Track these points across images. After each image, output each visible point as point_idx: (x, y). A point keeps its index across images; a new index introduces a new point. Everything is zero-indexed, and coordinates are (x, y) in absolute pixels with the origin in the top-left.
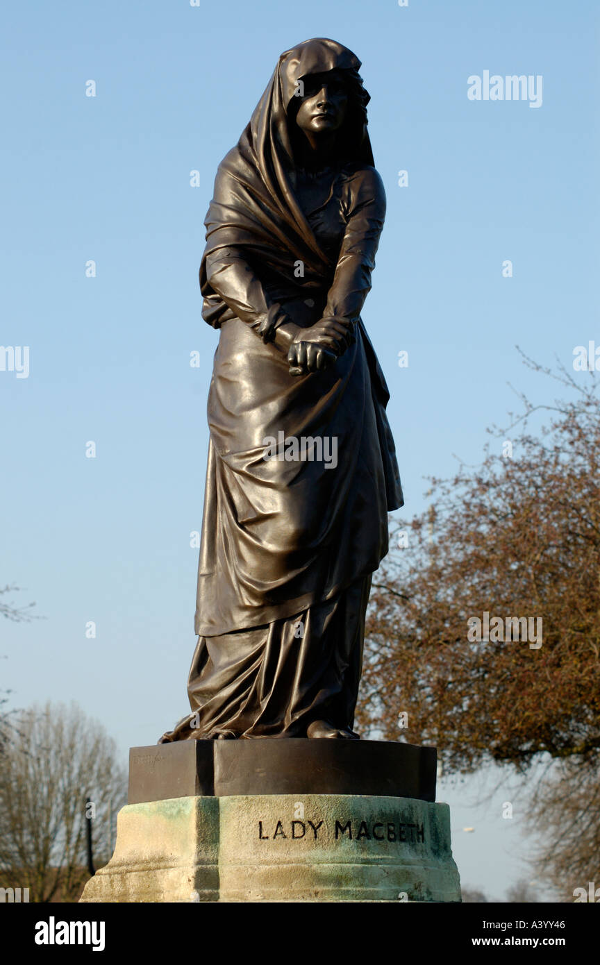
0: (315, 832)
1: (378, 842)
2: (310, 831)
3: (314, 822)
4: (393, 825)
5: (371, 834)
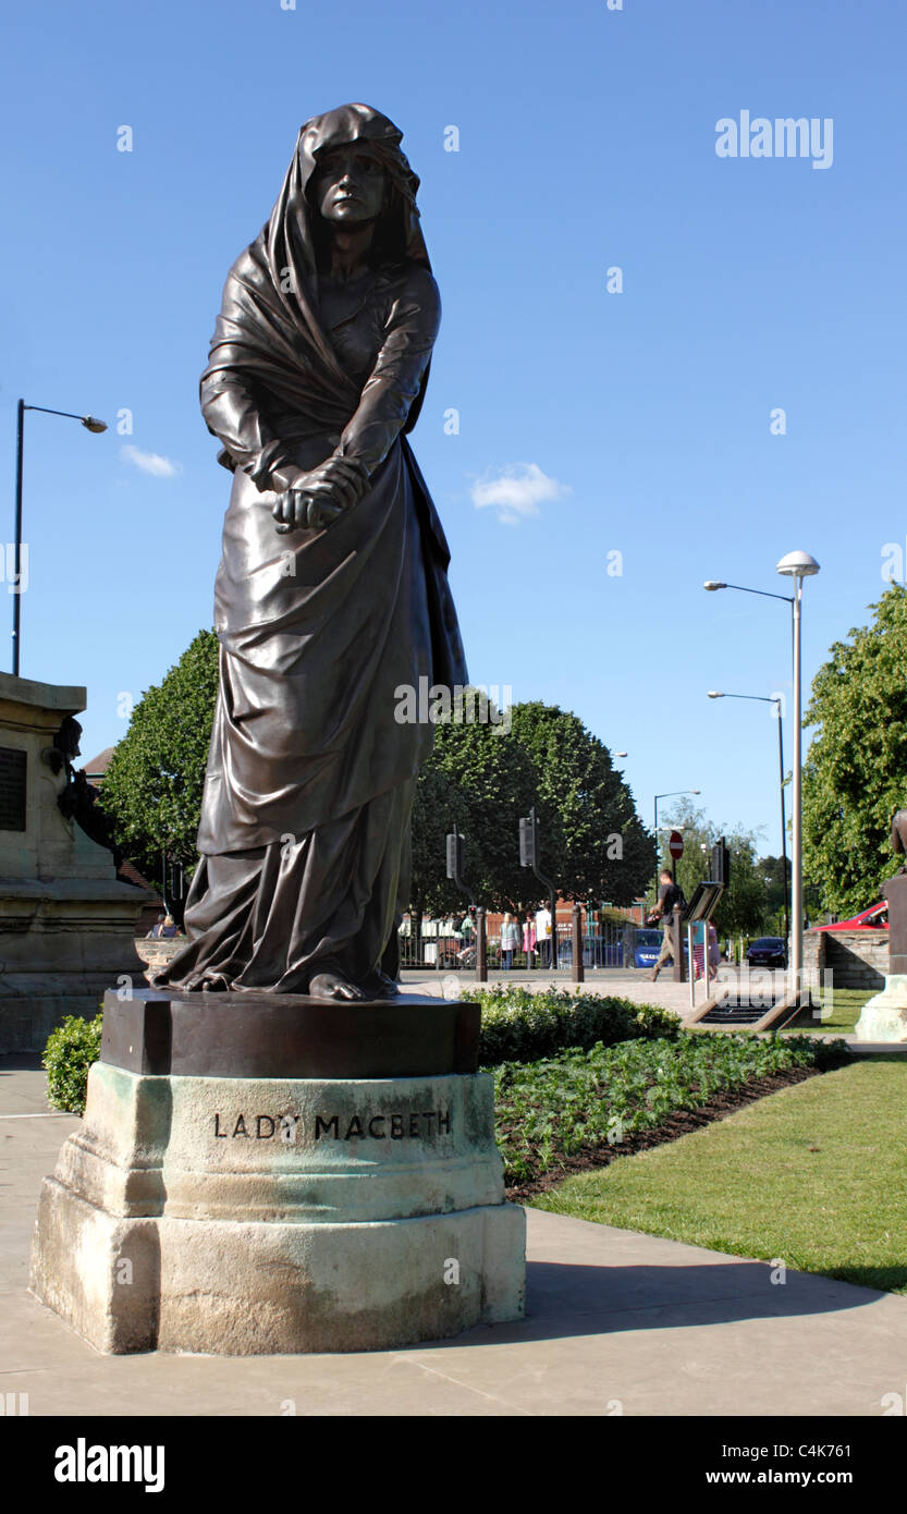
1: (379, 1140)
4: (400, 1117)
5: (366, 1131)
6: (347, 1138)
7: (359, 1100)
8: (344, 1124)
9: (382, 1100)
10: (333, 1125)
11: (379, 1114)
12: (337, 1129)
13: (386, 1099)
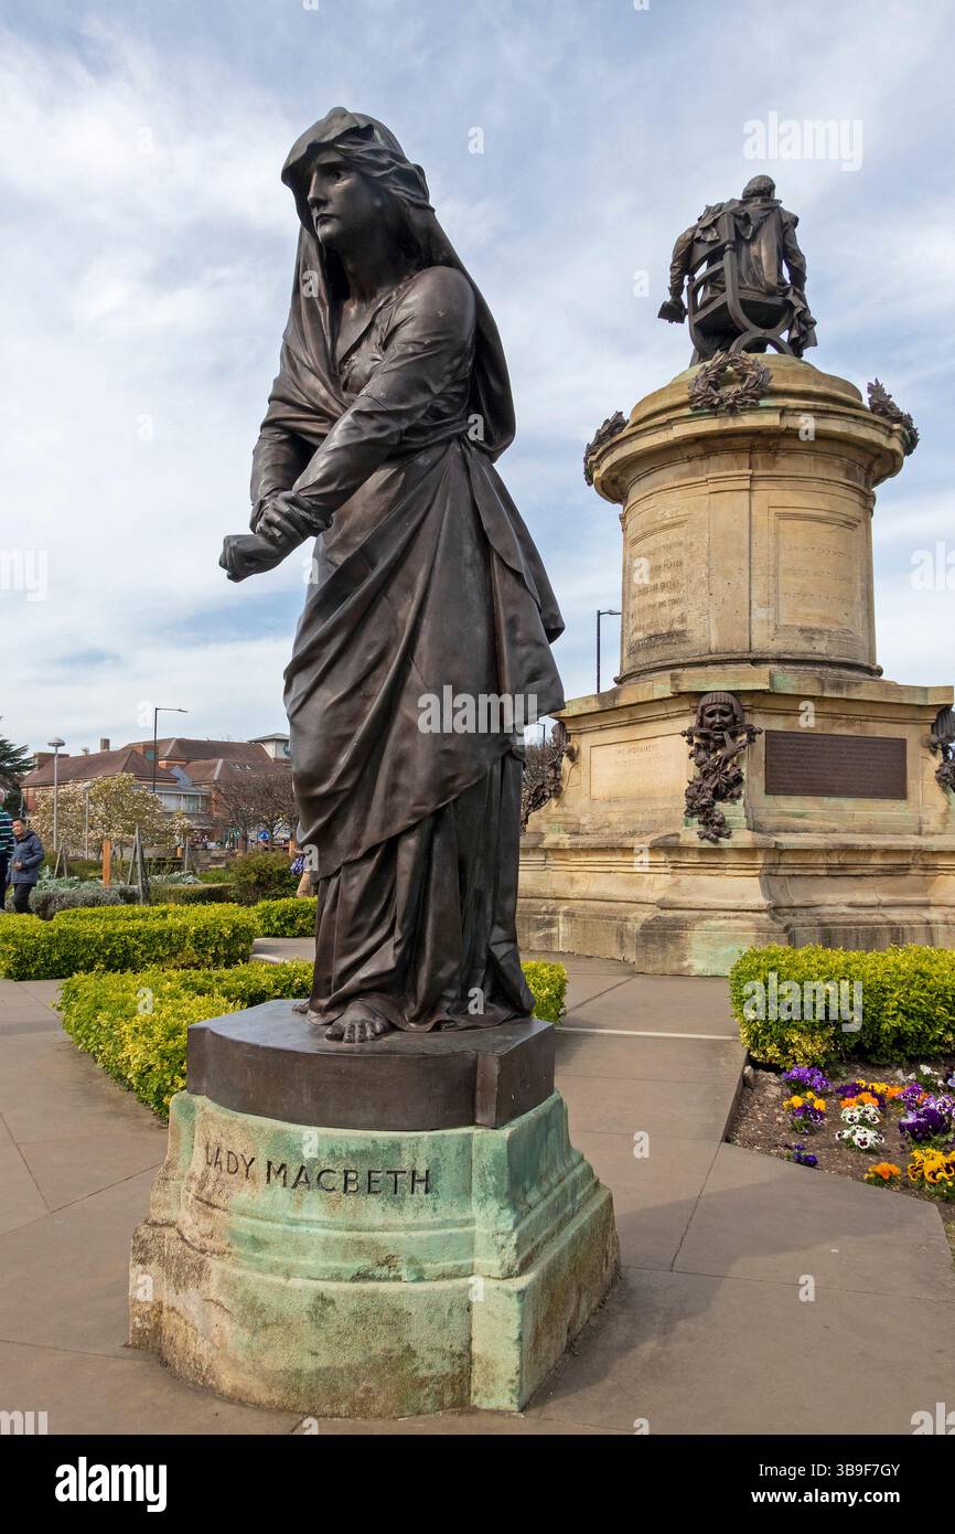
0: (247, 1170)
1: (328, 1194)
2: (242, 1168)
3: (246, 1156)
4: (354, 1171)
5: (313, 1181)
6: (295, 1186)
7: (308, 1153)
8: (293, 1173)
9: (332, 1152)
10: (282, 1173)
11: (330, 1167)
12: (284, 1176)
13: (337, 1153)
